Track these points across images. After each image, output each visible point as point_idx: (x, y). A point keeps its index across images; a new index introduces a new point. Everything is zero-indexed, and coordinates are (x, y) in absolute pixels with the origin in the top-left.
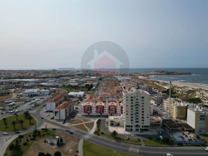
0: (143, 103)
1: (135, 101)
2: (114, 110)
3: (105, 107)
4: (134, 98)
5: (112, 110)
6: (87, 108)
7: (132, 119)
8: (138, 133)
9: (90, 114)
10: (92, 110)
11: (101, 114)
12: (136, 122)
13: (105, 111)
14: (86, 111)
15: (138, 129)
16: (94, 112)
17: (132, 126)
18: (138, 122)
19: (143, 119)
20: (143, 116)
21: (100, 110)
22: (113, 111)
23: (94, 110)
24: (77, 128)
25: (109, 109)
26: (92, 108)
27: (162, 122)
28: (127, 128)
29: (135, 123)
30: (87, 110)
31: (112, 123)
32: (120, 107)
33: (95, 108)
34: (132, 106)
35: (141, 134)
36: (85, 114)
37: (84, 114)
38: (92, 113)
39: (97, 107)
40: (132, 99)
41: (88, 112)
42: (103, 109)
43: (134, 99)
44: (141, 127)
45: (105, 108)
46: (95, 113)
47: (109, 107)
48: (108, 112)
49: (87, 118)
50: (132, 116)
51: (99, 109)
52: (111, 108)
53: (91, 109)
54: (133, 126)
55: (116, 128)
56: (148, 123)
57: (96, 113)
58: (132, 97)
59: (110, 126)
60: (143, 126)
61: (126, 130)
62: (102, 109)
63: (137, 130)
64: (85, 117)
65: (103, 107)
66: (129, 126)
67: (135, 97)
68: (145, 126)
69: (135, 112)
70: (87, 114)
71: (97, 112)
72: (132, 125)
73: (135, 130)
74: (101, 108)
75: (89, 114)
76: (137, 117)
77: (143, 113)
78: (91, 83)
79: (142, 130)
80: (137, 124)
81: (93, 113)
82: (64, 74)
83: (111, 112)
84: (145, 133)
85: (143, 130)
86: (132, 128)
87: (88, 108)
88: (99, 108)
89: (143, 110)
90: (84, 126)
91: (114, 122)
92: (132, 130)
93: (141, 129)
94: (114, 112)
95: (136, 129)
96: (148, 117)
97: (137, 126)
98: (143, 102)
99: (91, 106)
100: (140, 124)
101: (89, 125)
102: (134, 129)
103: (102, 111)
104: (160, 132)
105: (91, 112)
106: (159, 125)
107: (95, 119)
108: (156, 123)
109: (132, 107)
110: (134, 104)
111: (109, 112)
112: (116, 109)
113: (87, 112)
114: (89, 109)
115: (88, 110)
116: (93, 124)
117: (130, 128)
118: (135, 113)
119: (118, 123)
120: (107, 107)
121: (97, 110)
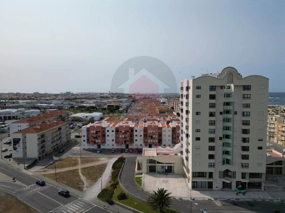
0: (248, 106)
1: (220, 100)
2: (157, 136)
3: (136, 131)
4: (218, 89)
5: (152, 137)
6: (95, 132)
7: (212, 153)
8: (232, 195)
9: (102, 147)
10: (107, 138)
11: (127, 146)
12: (223, 162)
13: (136, 140)
14: (91, 139)
15: (231, 183)
16: (110, 142)
17: (211, 175)
18: (229, 162)
19: (245, 153)
20: (245, 144)
21: (125, 138)
22: (155, 139)
23: (111, 137)
24: (56, 180)
25: (146, 135)
26: (107, 133)
28: (194, 180)
29: (221, 164)
30: (94, 138)
31: (153, 165)
32: (169, 131)
33: (114, 133)
34: (212, 115)
36: (91, 147)
37: (86, 146)
38: (106, 144)
39: (117, 130)
40: (213, 93)
41: (97, 141)
42: (132, 136)
43: (219, 93)
44: (239, 178)
45: (135, 133)
46: (113, 145)
47: (145, 130)
48: (142, 143)
49: (93, 155)
50: (212, 144)
51: (123, 134)
52: (149, 131)
53: (104, 136)
54: (216, 175)
55: (163, 179)
57: (115, 145)
58: (212, 88)
59: (147, 173)
60: (243, 176)
61: (195, 186)
62: (128, 134)
63: (226, 186)
64: (90, 152)
65: (132, 129)
67: (222, 87)
68: (252, 175)
69: (220, 133)
70: (95, 147)
71: (116, 142)
72: (211, 170)
73: (220, 186)
74: (125, 133)
75: (99, 146)
77: (245, 136)
78: (118, 104)
79: (242, 187)
81: (108, 145)
82: (81, 97)
83: (150, 141)
84: (252, 195)
85: (244, 184)
86: (210, 180)
87: (97, 133)
88: (123, 132)
89: (246, 127)
90: (78, 176)
91: (158, 163)
92: (210, 185)
93: (238, 183)
94: (157, 141)
95: (224, 183)
96: (260, 148)
97: (226, 174)
98: (246, 102)
99: (105, 128)
100: (236, 167)
101: (91, 172)
102: (218, 182)
103: (128, 139)
105: (104, 142)
107: (112, 158)
108: (272, 164)
109: (213, 118)
110: (220, 108)
111: (144, 142)
112: (160, 135)
113: (95, 143)
114: (100, 134)
115: (96, 138)
116: (102, 168)
117: (207, 180)
118: (222, 136)
119: (167, 165)
120: (141, 131)
121: (117, 138)
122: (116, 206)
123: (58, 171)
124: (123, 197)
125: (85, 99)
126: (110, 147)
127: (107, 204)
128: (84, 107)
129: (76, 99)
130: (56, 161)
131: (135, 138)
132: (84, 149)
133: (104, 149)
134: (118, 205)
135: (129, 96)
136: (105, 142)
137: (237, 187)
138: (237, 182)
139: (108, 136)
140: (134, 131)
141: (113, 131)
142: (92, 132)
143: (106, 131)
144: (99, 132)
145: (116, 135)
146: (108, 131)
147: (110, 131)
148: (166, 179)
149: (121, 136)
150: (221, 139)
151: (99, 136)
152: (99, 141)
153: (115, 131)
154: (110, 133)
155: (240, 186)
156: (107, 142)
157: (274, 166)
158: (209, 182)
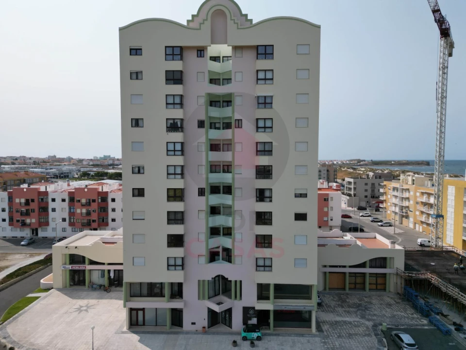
0: (265, 102)
3: (113, 200)
6: (23, 201)
9: (41, 234)
10: (52, 215)
12: (213, 256)
13: (113, 220)
14: (16, 216)
15: (229, 311)
18: (228, 255)
19: (263, 230)
20: (263, 207)
21: (88, 214)
26: (51, 205)
28: (138, 303)
29: (203, 260)
30: (22, 214)
31: (76, 267)
33: (66, 205)
34: (174, 125)
36: (18, 233)
37: (10, 232)
38: (50, 228)
39: (72, 199)
41: (28, 221)
42: (104, 209)
44: (250, 298)
45: (111, 205)
46: (64, 230)
50: (177, 206)
51: (83, 205)
53: (44, 209)
56: (300, 262)
57: (69, 229)
58: (176, 52)
60: (263, 292)
61: (139, 322)
62: (94, 206)
63: (216, 319)
65: (104, 196)
66: (153, 290)
67: (201, 51)
68: (283, 291)
70: (27, 233)
71: (70, 224)
72: (176, 276)
73: (203, 320)
74: (88, 204)
75: (35, 231)
77: (263, 184)
79: (258, 321)
80: (220, 268)
81: (54, 229)
84: (280, 344)
87: (27, 203)
88: (84, 201)
91: (92, 263)
93: (247, 312)
95: (212, 314)
96: (301, 217)
97: (223, 287)
98: (263, 90)
99: (46, 194)
100: (241, 269)
102: (196, 309)
103: (94, 216)
104: (407, 338)
106: (380, 283)
109: (177, 137)
113: (24, 224)
114: (34, 206)
115: (27, 214)
117: (164, 304)
121: (72, 214)
126: (58, 234)
131: (111, 215)
132: (4, 238)
133: (45, 238)
136: (47, 224)
137: (245, 322)
138: (246, 310)
139: (54, 210)
140: (109, 200)
141: (64, 200)
142: (17, 201)
143: (50, 200)
144: (33, 201)
145: (70, 209)
146: (53, 200)
147: (59, 200)
149: (79, 211)
150: (201, 192)
151: (33, 211)
152: (34, 221)
153: (67, 200)
154: (57, 205)
155: (254, 321)
156: (52, 224)
157: (367, 270)
158: (173, 311)
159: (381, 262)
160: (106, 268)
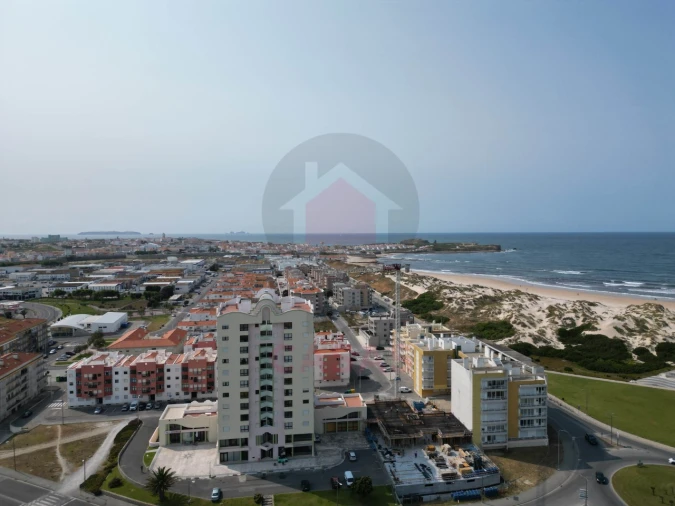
0: (289, 348)
1: (256, 340)
2: (204, 378)
3: (169, 370)
4: (252, 328)
5: (196, 380)
6: (91, 376)
7: (245, 412)
8: (267, 467)
9: (105, 402)
10: (114, 385)
11: (152, 397)
12: (263, 423)
13: (169, 386)
14: (85, 389)
15: (271, 450)
16: (120, 392)
17: (245, 442)
18: (270, 422)
19: (288, 409)
20: (288, 398)
21: (148, 383)
22: (202, 382)
23: (121, 382)
24: (16, 467)
25: (185, 378)
26: (115, 377)
27: (364, 415)
28: (225, 450)
29: (259, 425)
30: (90, 387)
31: (175, 432)
33: (128, 376)
34: (244, 362)
35: (281, 468)
36: (85, 403)
37: (77, 402)
38: (113, 397)
39: (134, 371)
40: (245, 333)
41: (95, 392)
42: (160, 379)
43: (253, 333)
44: (282, 442)
45: (167, 374)
46: (126, 397)
47: (185, 368)
48: (179, 390)
49: (86, 419)
50: (245, 401)
51: (143, 377)
52: (191, 370)
53: (109, 381)
54: (252, 442)
55: (186, 452)
56: (306, 423)
57: (130, 396)
58: (244, 327)
59: (166, 446)
60: (288, 439)
61: (224, 459)
62: (153, 378)
63: (265, 455)
64: (81, 413)
65: (161, 368)
66: (232, 443)
67: (257, 325)
68: (299, 437)
69: (256, 385)
70: (92, 402)
71: (133, 392)
72: (245, 435)
73: (258, 455)
74: (148, 375)
75: (100, 401)
76: (267, 404)
77: (288, 387)
78: (170, 280)
79: (286, 453)
80: (267, 429)
81: (117, 397)
83: (192, 386)
84: (297, 464)
85: (288, 451)
86: (245, 449)
87: (95, 377)
88: (144, 373)
89: (288, 376)
90: (54, 458)
91: (184, 428)
92: (245, 455)
94: (204, 386)
95: (263, 452)
96: (306, 402)
97: (268, 438)
98: (288, 343)
99: (110, 368)
100: (278, 430)
101: (76, 449)
102: (254, 450)
103: (153, 385)
105: (109, 393)
106: (354, 427)
107: (120, 421)
108: (345, 417)
109: (245, 367)
110: (255, 352)
111: (183, 389)
112: (211, 375)
113: (92, 395)
114: (101, 379)
115: (95, 387)
116: (97, 442)
117: (238, 449)
118: (258, 388)
119: (197, 431)
120: (177, 370)
121: (133, 384)
122: (105, 497)
123: (19, 452)
124: (117, 484)
125: (96, 258)
126: (121, 401)
127: (91, 496)
128: (90, 292)
129: (72, 259)
130: (16, 435)
131: (167, 383)
132: (72, 408)
133: (109, 405)
134: (108, 495)
135: (211, 249)
136: (111, 393)
137: (279, 454)
138: (280, 448)
139: (117, 381)
140: (165, 371)
141: (125, 373)
142: (86, 376)
143: (113, 373)
144: (100, 375)
145: (131, 380)
146: (117, 373)
147: (121, 373)
148: (191, 452)
149: (140, 381)
150: (257, 392)
151: (99, 383)
152: (100, 391)
153: (129, 372)
154: (120, 377)
155: (284, 453)
156: (115, 393)
157: (348, 420)
158: (243, 452)
159: (355, 415)
160: (193, 431)
